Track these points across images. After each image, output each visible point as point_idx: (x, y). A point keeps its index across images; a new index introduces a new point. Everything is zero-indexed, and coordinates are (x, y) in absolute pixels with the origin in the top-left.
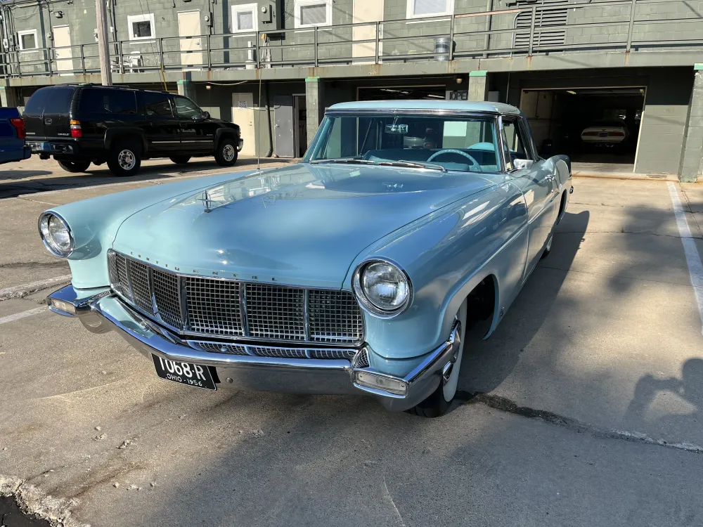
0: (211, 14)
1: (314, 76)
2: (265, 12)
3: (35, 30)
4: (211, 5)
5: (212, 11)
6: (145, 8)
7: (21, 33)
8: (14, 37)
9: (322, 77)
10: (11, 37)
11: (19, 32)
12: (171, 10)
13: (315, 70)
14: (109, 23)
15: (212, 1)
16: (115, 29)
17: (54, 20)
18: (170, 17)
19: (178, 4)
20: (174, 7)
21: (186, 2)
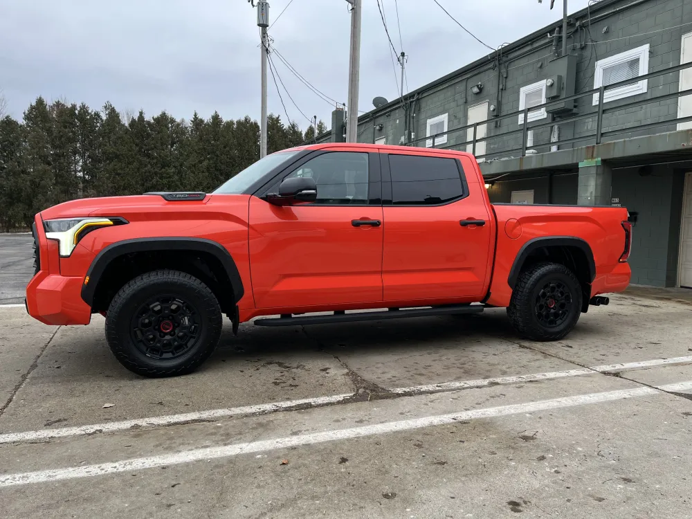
0: (498, 102)
1: (592, 157)
2: (552, 86)
4: (500, 93)
5: (500, 100)
6: (439, 109)
12: (462, 107)
13: (595, 149)
14: (412, 130)
15: (501, 87)
16: (416, 135)
17: (376, 132)
18: (460, 115)
19: (469, 99)
20: (466, 102)
21: (477, 94)
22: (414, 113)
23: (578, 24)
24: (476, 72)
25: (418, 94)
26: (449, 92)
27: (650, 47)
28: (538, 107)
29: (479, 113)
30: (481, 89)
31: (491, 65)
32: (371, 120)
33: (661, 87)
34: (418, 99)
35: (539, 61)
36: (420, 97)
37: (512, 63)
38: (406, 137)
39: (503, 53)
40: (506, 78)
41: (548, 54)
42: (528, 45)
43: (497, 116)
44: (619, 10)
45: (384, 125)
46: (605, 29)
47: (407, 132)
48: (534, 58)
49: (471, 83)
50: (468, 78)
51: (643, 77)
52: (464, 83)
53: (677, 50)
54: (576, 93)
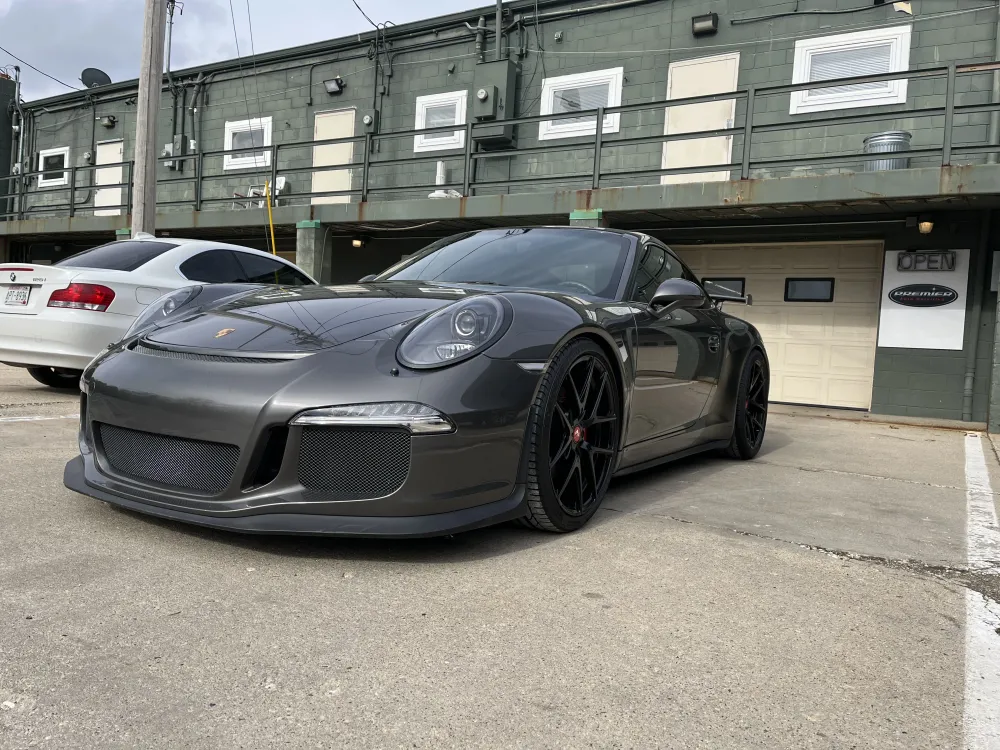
0: (377, 113)
1: (588, 206)
2: (485, 100)
3: (67, 148)
4: (379, 99)
5: (378, 109)
6: (253, 108)
7: (44, 153)
8: (32, 159)
9: (607, 210)
10: (27, 160)
11: (41, 152)
12: (304, 110)
13: (593, 195)
14: (189, 134)
15: (380, 89)
16: (200, 144)
17: (100, 131)
18: (300, 122)
19: (317, 100)
20: (310, 104)
21: (333, 94)
22: (194, 106)
23: (517, 18)
24: (332, 57)
25: (205, 74)
26: (275, 83)
27: (625, 72)
28: (451, 129)
29: (337, 124)
30: (342, 86)
31: (363, 51)
32: (89, 105)
33: (638, 128)
34: (203, 84)
35: (449, 61)
36: (208, 80)
37: (400, 57)
38: (178, 146)
39: (387, 37)
40: (390, 77)
41: (467, 53)
42: (432, 33)
43: (372, 135)
44: (581, 12)
45: (119, 118)
46: (558, 35)
47: (178, 137)
48: (441, 56)
49: (320, 74)
50: (314, 66)
51: (614, 110)
52: (306, 72)
53: (662, 82)
54: (514, 116)
